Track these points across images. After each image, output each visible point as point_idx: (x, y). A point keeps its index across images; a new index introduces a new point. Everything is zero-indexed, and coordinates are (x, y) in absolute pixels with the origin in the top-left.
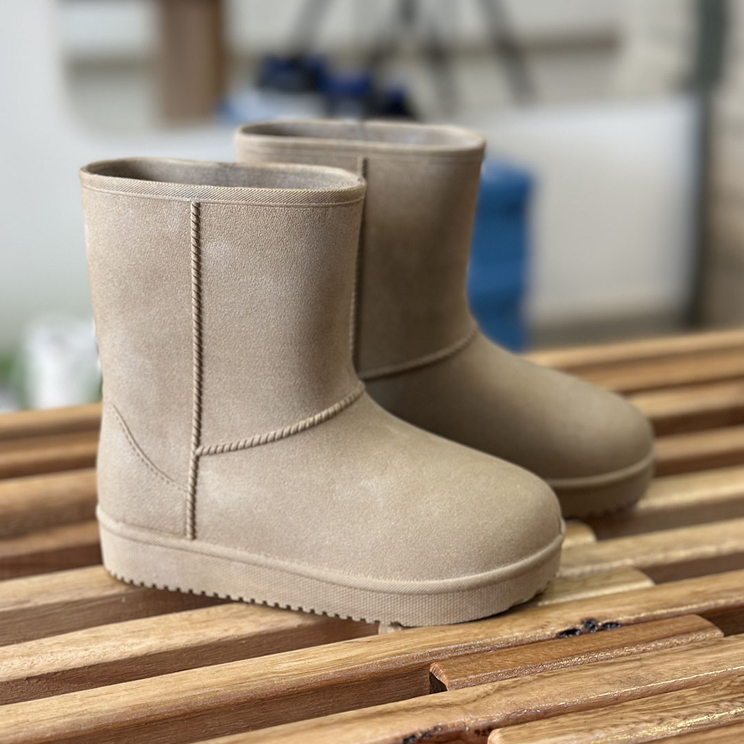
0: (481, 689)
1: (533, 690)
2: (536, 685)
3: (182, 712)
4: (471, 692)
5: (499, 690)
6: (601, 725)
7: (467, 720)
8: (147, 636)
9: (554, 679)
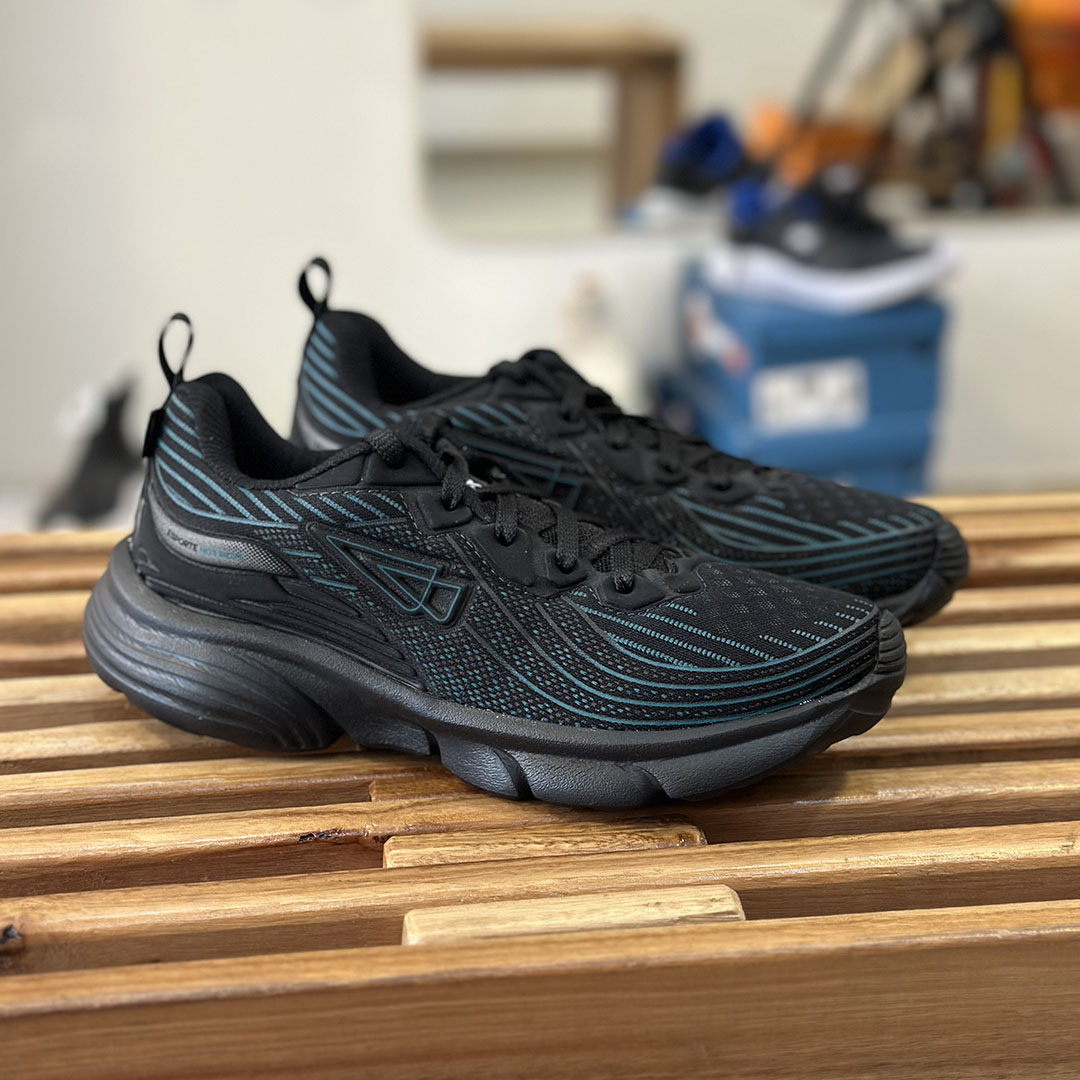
0: (399, 803)
1: (447, 808)
2: (449, 805)
3: (119, 800)
4: (388, 804)
5: (413, 806)
6: (488, 842)
7: (368, 826)
8: (124, 736)
9: (473, 801)
